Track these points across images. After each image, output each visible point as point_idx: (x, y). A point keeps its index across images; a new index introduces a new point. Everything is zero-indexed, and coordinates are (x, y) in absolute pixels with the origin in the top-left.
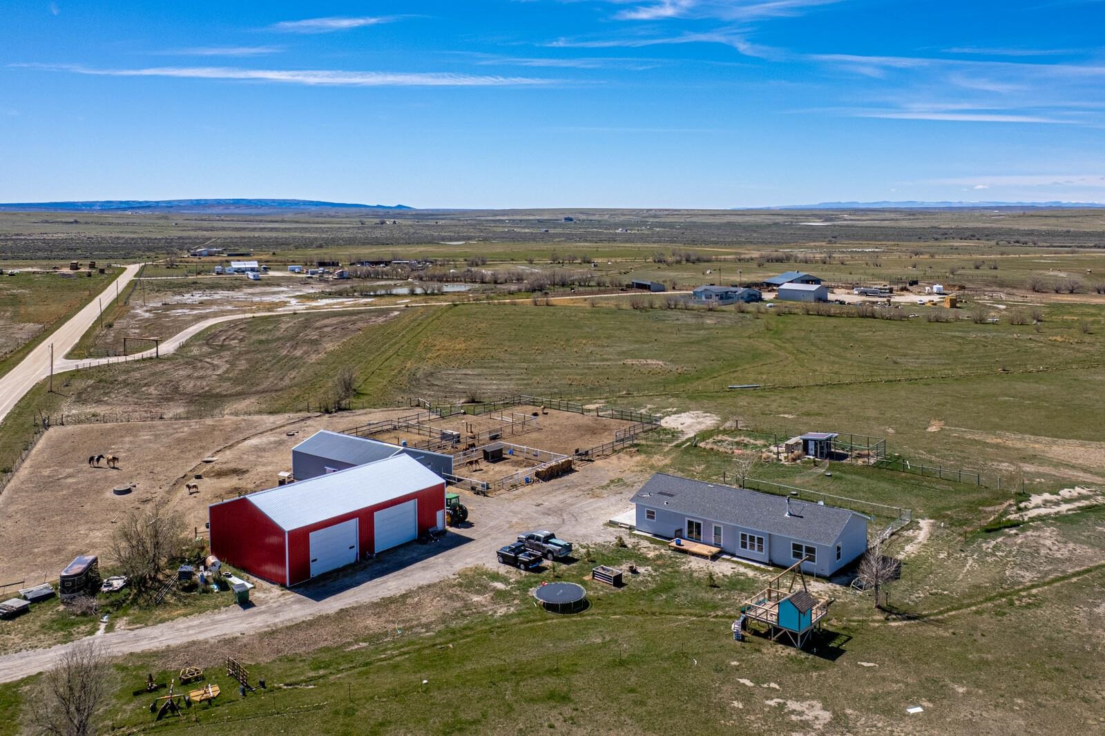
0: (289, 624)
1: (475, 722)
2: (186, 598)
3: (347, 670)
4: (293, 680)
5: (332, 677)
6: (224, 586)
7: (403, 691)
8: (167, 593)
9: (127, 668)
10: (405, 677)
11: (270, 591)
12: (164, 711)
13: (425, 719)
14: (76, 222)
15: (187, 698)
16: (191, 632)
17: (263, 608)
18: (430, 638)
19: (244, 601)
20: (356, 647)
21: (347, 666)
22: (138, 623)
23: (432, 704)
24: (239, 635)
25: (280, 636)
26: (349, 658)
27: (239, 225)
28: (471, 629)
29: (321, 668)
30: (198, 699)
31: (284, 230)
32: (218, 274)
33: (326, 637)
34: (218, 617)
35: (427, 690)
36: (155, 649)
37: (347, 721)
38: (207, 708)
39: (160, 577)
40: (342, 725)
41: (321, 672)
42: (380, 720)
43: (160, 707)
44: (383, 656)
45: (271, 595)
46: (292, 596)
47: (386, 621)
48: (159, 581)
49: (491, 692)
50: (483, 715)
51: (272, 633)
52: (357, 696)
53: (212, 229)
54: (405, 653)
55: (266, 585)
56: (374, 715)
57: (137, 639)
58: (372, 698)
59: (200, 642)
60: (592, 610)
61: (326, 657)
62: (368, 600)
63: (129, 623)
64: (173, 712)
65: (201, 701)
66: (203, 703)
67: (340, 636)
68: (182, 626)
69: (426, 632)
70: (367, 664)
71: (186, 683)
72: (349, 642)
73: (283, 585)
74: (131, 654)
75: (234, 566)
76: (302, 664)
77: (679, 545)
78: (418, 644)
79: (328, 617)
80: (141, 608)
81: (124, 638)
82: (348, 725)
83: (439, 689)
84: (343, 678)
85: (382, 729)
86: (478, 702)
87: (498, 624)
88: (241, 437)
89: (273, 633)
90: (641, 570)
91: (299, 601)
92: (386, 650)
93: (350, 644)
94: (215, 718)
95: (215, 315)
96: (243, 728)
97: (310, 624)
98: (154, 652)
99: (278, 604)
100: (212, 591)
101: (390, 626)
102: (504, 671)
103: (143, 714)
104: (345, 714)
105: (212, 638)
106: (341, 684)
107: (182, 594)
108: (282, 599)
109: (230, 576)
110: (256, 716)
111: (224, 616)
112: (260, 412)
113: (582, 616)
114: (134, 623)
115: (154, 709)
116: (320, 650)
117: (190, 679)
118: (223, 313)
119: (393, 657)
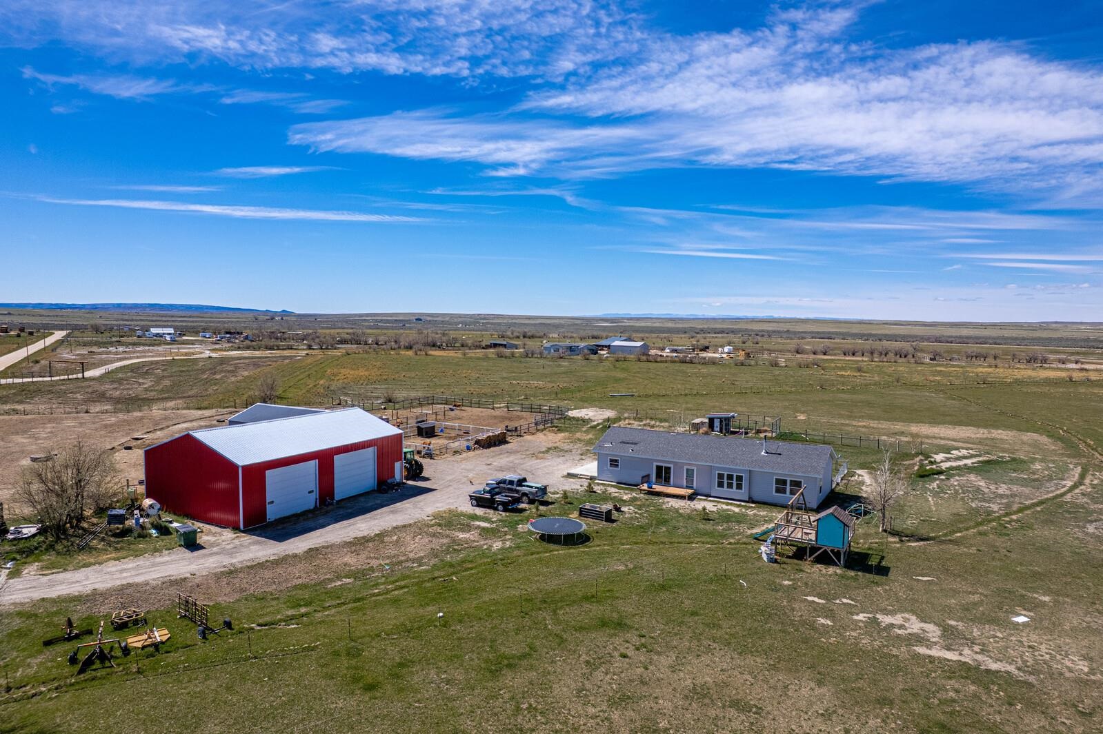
0: (249, 564)
1: (524, 656)
2: (118, 543)
3: (335, 607)
4: (268, 619)
5: (318, 615)
6: (164, 531)
7: (416, 625)
8: (93, 539)
9: (36, 615)
10: (412, 610)
11: (221, 535)
12: (88, 663)
13: (457, 657)
14: (9, 314)
15: (123, 645)
16: (125, 575)
17: (215, 549)
18: (426, 571)
19: (191, 543)
20: (339, 583)
21: (334, 603)
22: (53, 568)
23: (459, 639)
24: (188, 575)
25: (241, 575)
26: (335, 594)
27: (154, 318)
28: (471, 562)
29: (301, 606)
30: (139, 645)
31: (193, 322)
32: (139, 337)
33: (299, 575)
34: (159, 560)
35: (445, 623)
36: (77, 594)
37: (353, 662)
38: (152, 656)
39: (85, 525)
40: (347, 668)
41: (303, 610)
42: (397, 659)
43: (82, 657)
44: (377, 591)
45: (223, 538)
46: (247, 539)
47: (367, 558)
48: (83, 529)
49: (527, 621)
50: (531, 648)
51: (232, 573)
52: (358, 634)
53: (132, 320)
54: (402, 588)
55: (214, 529)
56: (387, 654)
57: (52, 585)
58: (378, 635)
59: (137, 585)
60: (597, 542)
61: (306, 594)
62: (339, 541)
63: (42, 569)
64: (102, 662)
65: (144, 647)
66: (146, 650)
67: (316, 573)
68: (114, 569)
69: (420, 566)
70: (358, 600)
71: (121, 627)
72: (329, 579)
73: (236, 528)
74: (43, 599)
75: (175, 514)
76: (274, 603)
77: (651, 488)
78: (414, 578)
79: (295, 556)
80: (58, 553)
81: (34, 584)
82: (356, 668)
83: (460, 621)
84: (333, 616)
85: (404, 671)
86: (516, 634)
87: (499, 557)
88: (171, 423)
89: (230, 572)
90: (624, 509)
91: (259, 543)
92: (377, 584)
93: (330, 580)
94: (167, 666)
95: (138, 357)
96: (207, 678)
97: (276, 563)
98: (76, 597)
99: (232, 546)
100: (150, 535)
101: (374, 563)
102: (531, 600)
103: (57, 668)
104: (348, 654)
105: (154, 580)
106: (332, 621)
107: (112, 539)
108: (236, 542)
109: (171, 522)
110: (224, 662)
111: (167, 558)
112: (188, 408)
113: (587, 547)
114: (48, 568)
115: (73, 660)
116: (295, 587)
117: (127, 622)
118: (145, 357)
119: (387, 592)
